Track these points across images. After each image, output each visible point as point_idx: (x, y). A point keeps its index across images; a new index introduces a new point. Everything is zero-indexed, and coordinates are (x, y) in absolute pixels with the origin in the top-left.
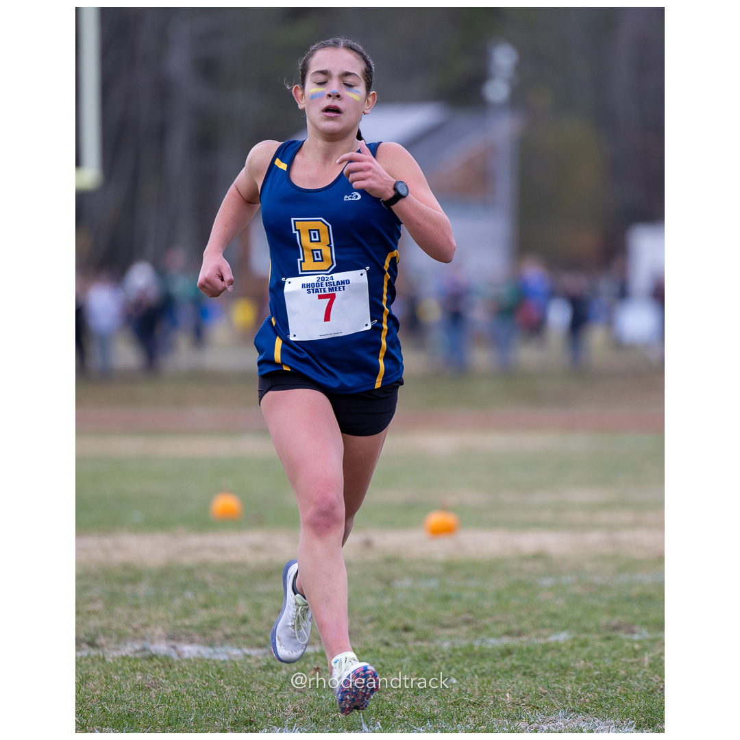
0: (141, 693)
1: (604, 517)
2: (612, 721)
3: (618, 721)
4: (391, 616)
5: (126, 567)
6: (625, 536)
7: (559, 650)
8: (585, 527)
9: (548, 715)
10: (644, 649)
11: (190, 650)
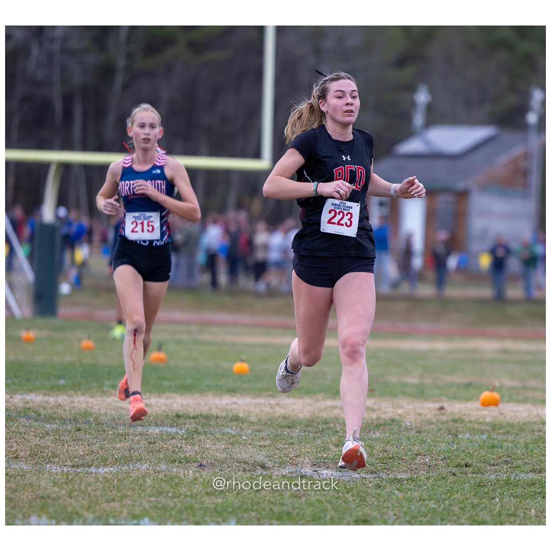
11: (326, 473)
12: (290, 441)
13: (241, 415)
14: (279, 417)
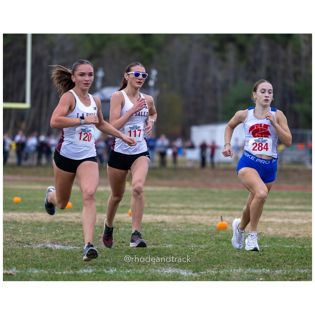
0: (43, 258)
1: (182, 211)
2: (186, 270)
3: (187, 271)
4: (119, 238)
5: (38, 222)
6: (188, 217)
7: (169, 250)
8: (177, 214)
9: (166, 268)
10: (195, 250)
11: (57, 247)
12: (40, 232)
13: (18, 221)
14: (35, 221)
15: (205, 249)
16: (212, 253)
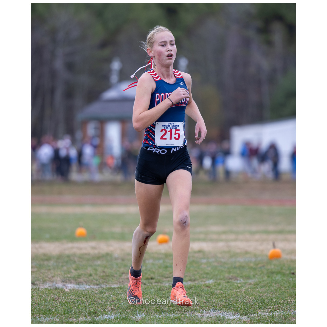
2: (231, 313)
3: (234, 313)
7: (210, 287)
9: (207, 310)
10: (242, 286)
11: (70, 286)
12: (48, 268)
14: (41, 254)
15: (255, 285)
16: (263, 290)
